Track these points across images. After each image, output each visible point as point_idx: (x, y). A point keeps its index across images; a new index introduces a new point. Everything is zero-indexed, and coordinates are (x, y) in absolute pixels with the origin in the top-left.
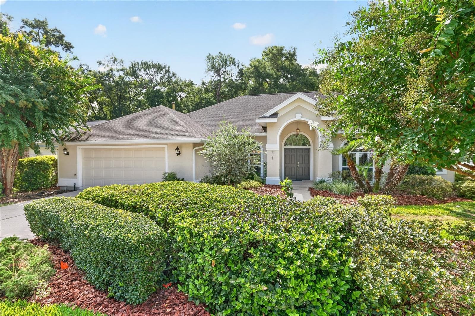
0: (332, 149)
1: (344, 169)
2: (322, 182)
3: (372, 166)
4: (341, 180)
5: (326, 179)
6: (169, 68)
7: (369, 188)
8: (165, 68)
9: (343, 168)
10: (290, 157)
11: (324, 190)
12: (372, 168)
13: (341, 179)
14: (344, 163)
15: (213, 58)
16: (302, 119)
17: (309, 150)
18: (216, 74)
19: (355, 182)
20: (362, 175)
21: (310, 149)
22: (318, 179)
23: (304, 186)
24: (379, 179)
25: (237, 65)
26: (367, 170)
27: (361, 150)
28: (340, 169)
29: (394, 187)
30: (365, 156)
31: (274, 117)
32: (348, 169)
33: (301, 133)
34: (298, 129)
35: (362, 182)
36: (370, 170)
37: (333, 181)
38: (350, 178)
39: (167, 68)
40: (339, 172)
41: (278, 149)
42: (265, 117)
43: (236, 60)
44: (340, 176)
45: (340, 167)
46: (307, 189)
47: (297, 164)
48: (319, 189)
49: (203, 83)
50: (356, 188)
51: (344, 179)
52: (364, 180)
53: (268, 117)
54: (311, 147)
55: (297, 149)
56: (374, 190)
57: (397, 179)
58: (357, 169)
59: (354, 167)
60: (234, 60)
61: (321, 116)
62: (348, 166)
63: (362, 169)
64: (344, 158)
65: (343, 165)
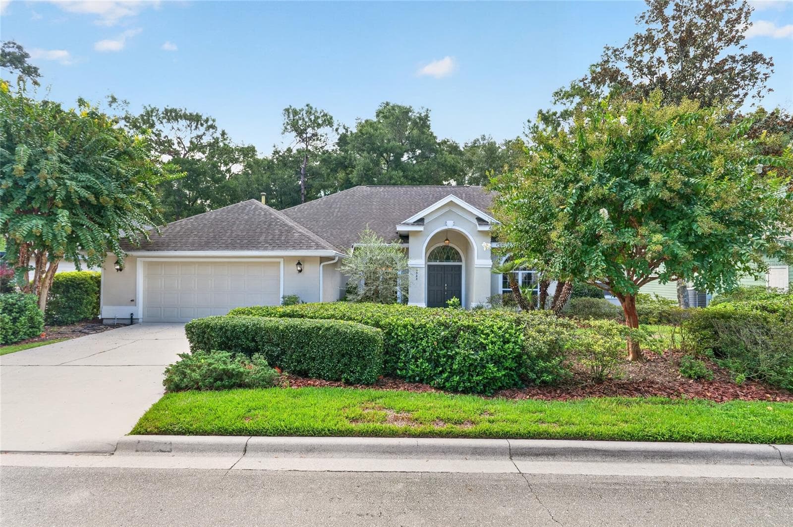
0: (491, 267)
1: (504, 292)
2: (480, 308)
3: (536, 287)
4: (502, 305)
5: (484, 304)
6: (214, 121)
8: (207, 121)
10: (436, 276)
12: (537, 291)
14: (505, 284)
16: (454, 227)
17: (460, 267)
18: (298, 138)
20: (526, 298)
22: (474, 305)
24: (544, 303)
25: (335, 127)
26: (531, 293)
27: (525, 269)
28: (501, 292)
30: (529, 276)
31: (420, 225)
32: (509, 292)
33: (451, 245)
34: (447, 240)
36: (535, 293)
37: (493, 306)
38: (513, 303)
40: (498, 296)
41: (424, 266)
42: (408, 224)
43: (335, 120)
44: (501, 301)
45: (501, 290)
47: (445, 287)
49: (276, 152)
51: (506, 303)
53: (412, 224)
54: (463, 264)
55: (444, 266)
58: (521, 291)
59: (516, 290)
60: (331, 118)
61: (477, 224)
62: (509, 288)
63: (526, 292)
64: (505, 278)
65: (503, 288)
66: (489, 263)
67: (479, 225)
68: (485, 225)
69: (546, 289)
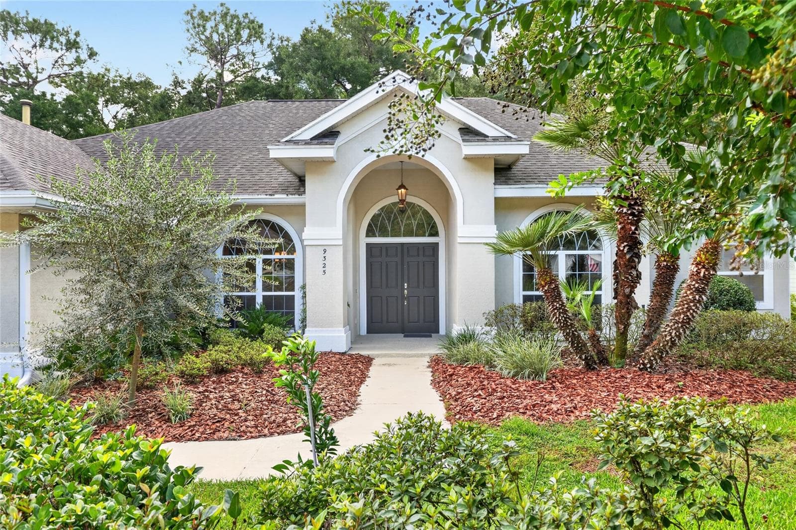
1: (527, 299)
2: (467, 338)
4: (521, 331)
5: (478, 329)
6: (77, 34)
7: (599, 353)
9: (524, 296)
10: (384, 267)
11: (471, 364)
13: (521, 328)
14: (528, 281)
15: (201, 14)
17: (435, 247)
18: (212, 60)
19: (560, 335)
20: (578, 315)
21: (437, 244)
22: (457, 329)
23: (420, 352)
24: (627, 326)
25: (267, 41)
26: (588, 301)
28: (518, 301)
29: (671, 348)
30: (582, 261)
31: (326, 143)
32: (538, 298)
33: (410, 199)
34: (402, 186)
35: (579, 336)
36: (597, 300)
37: (499, 334)
38: (546, 325)
39: (72, 37)
40: (513, 307)
41: (341, 242)
42: (296, 143)
43: (265, 29)
44: (518, 320)
45: (518, 294)
46: (425, 361)
47: (403, 289)
48: (457, 360)
49: (177, 83)
50: (563, 354)
51: (529, 328)
52: (585, 328)
53: (307, 143)
54: (440, 240)
55: (402, 244)
56: (613, 359)
57: (677, 322)
58: (564, 296)
59: (554, 294)
60: (261, 26)
61: (461, 142)
62: (537, 290)
63: (578, 298)
64: (528, 268)
65: (524, 290)
66: (490, 232)
67: (464, 141)
68: (478, 141)
69: (632, 292)
